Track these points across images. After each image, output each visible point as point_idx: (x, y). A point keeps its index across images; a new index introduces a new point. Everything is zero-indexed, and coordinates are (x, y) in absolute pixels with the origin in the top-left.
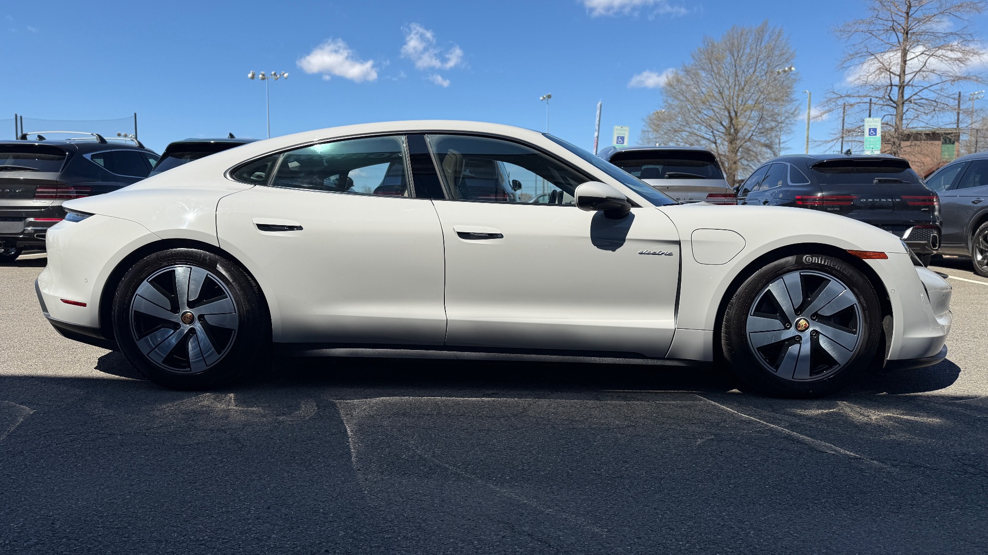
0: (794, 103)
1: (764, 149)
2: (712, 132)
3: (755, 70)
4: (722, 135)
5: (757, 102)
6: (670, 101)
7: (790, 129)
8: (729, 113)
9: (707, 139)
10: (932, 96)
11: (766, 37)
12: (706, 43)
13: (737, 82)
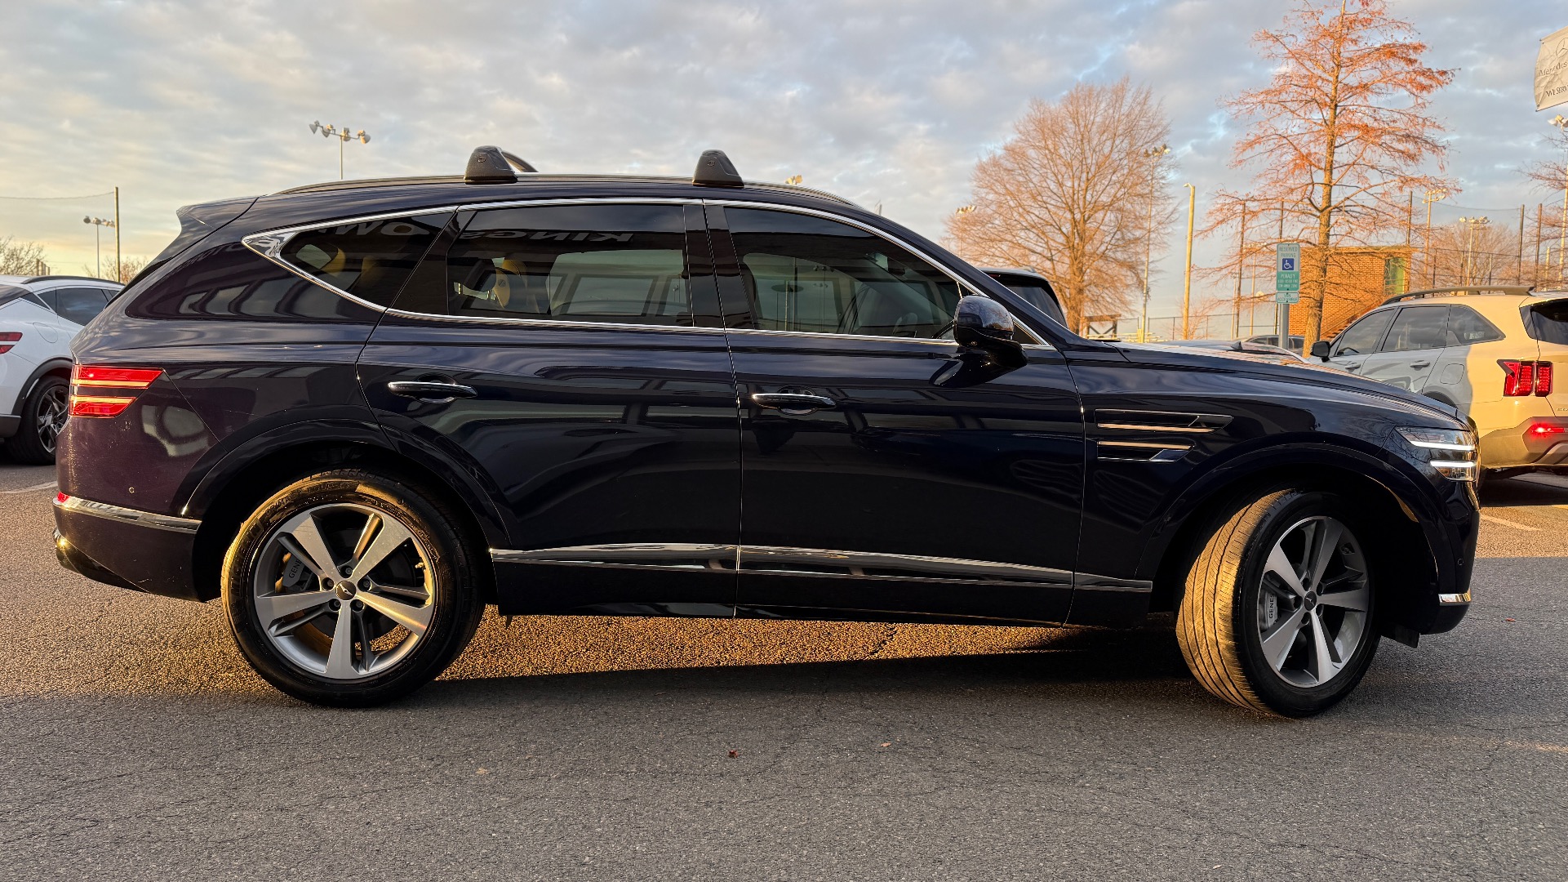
0: (1171, 201)
1: (1124, 271)
2: (1047, 243)
3: (1111, 151)
4: (1061, 248)
5: (1115, 199)
6: (983, 195)
7: (1164, 243)
8: (1073, 213)
9: (1040, 254)
10: (1371, 203)
11: (1128, 100)
12: (1035, 107)
13: (1084, 167)
